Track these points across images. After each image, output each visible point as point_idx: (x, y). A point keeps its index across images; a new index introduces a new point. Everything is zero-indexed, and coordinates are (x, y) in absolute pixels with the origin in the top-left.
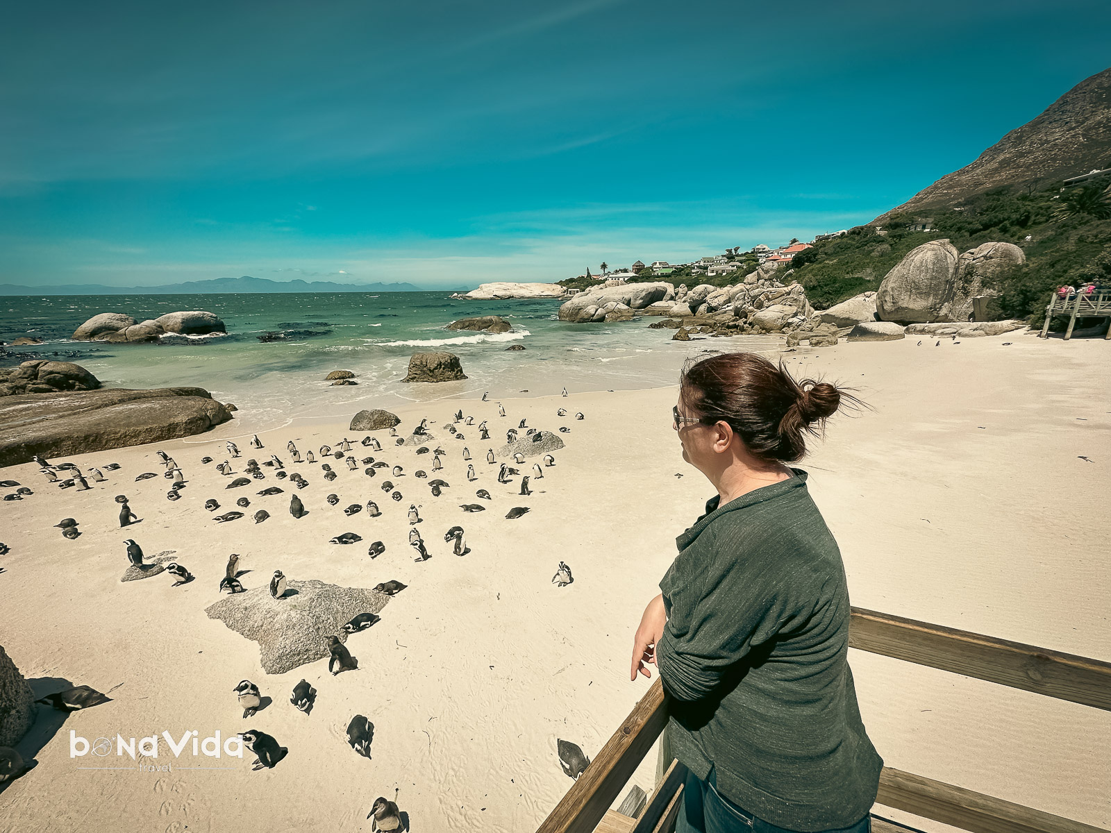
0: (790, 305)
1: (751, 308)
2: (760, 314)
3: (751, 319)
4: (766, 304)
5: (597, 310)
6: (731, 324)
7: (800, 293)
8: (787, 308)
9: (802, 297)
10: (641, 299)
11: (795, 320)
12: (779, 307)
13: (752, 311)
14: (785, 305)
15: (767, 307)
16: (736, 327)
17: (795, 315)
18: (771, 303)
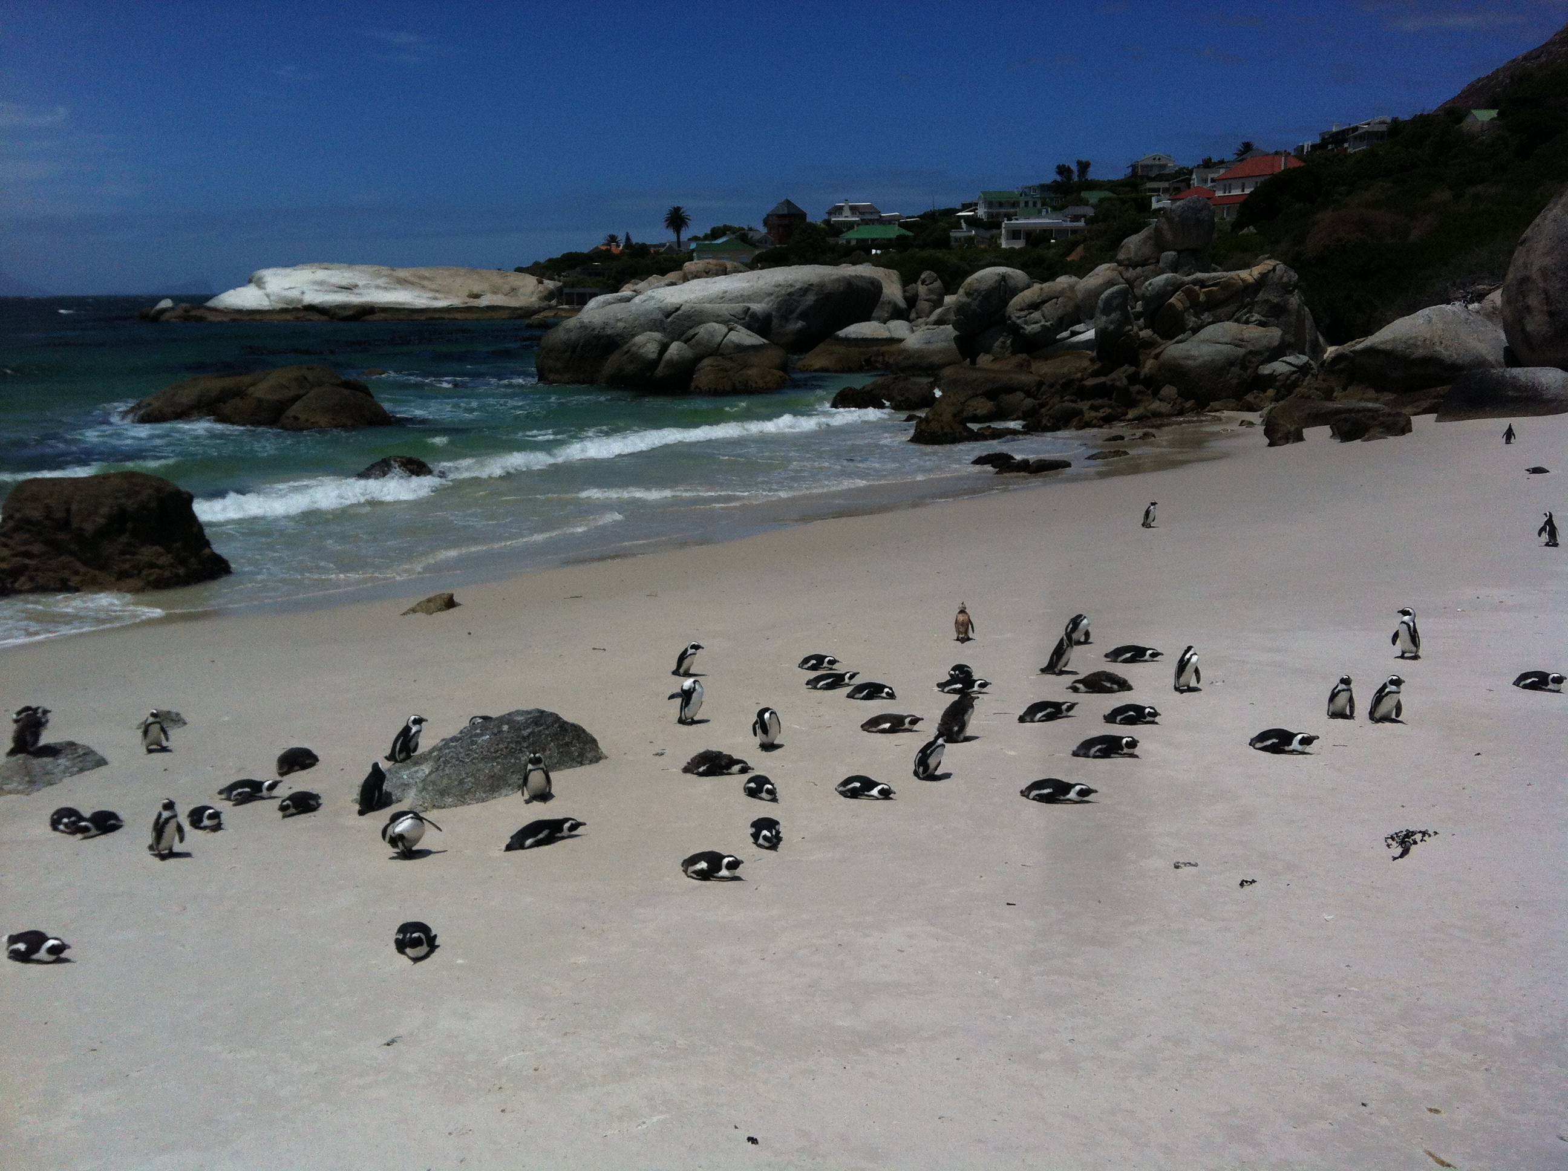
0: (1262, 324)
1: (1145, 333)
2: (1174, 350)
3: (1149, 365)
4: (1192, 321)
5: (664, 348)
6: (1090, 382)
7: (1287, 289)
8: (1252, 332)
9: (1294, 300)
10: (803, 316)
11: (1279, 367)
12: (1229, 328)
13: (1149, 344)
14: (1247, 322)
15: (1195, 331)
16: (1104, 391)
17: (1276, 353)
18: (1206, 317)
